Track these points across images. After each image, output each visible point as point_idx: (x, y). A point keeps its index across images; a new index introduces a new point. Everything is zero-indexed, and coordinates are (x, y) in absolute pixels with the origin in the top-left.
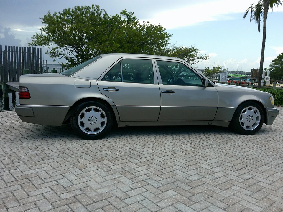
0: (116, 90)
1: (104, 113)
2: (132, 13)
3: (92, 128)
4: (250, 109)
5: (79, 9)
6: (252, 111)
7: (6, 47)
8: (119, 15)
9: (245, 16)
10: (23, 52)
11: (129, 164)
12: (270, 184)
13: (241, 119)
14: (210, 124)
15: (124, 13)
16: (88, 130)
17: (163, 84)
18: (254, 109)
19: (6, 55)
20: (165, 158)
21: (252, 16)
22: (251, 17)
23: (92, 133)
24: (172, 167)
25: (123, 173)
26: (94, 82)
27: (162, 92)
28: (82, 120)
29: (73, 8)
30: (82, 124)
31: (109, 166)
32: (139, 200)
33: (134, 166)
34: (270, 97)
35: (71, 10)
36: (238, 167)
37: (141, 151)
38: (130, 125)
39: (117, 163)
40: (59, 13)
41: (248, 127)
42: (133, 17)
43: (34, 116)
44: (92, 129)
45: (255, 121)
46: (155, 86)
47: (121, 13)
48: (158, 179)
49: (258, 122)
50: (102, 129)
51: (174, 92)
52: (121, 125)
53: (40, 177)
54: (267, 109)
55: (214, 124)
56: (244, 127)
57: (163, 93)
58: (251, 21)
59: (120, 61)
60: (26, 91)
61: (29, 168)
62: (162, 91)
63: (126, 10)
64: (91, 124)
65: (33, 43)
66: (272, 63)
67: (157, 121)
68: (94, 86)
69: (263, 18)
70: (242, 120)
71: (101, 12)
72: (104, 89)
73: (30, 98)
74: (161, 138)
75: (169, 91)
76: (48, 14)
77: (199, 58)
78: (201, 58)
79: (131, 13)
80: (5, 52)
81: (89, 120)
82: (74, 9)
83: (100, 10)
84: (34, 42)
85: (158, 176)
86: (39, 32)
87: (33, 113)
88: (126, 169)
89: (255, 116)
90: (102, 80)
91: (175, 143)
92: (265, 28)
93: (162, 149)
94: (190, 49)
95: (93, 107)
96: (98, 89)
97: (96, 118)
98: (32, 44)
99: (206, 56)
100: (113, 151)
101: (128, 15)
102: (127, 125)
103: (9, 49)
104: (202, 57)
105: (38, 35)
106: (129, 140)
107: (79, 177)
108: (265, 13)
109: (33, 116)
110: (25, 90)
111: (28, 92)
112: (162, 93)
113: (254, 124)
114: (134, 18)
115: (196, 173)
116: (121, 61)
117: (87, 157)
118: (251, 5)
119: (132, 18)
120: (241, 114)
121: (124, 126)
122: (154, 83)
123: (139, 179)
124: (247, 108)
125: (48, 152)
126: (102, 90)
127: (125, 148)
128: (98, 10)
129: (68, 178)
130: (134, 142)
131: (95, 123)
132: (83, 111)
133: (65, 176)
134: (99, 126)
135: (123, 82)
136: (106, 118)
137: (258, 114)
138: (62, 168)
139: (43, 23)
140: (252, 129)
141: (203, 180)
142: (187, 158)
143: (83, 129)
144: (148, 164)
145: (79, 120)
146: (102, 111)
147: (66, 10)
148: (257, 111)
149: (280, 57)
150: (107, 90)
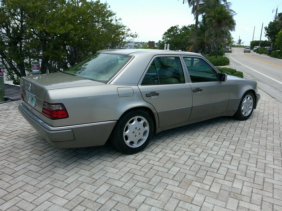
0: (157, 95)
1: (147, 122)
14: (222, 115)
16: (132, 143)
17: (192, 82)
18: (250, 96)
23: (136, 146)
25: (233, 196)
26: (136, 88)
30: (127, 138)
33: (227, 183)
34: (257, 85)
39: (206, 182)
44: (136, 142)
46: (187, 85)
49: (252, 108)
50: (145, 139)
51: (201, 90)
52: (158, 131)
56: (244, 114)
58: (183, 3)
59: (153, 61)
62: (193, 90)
64: (135, 136)
66: (163, 36)
67: (188, 121)
68: (137, 93)
70: (243, 108)
72: (147, 95)
73: (68, 117)
75: (198, 90)
81: (133, 132)
85: (262, 190)
88: (227, 189)
89: (250, 103)
90: (142, 84)
93: (214, 153)
95: (136, 118)
96: (141, 96)
97: (139, 129)
102: (163, 130)
110: (60, 107)
111: (65, 110)
112: (193, 92)
120: (243, 102)
124: (246, 97)
126: (145, 96)
131: (139, 134)
132: (128, 123)
134: (142, 137)
135: (160, 84)
137: (252, 101)
140: (247, 115)
142: (249, 159)
143: (127, 143)
144: (234, 177)
145: (124, 134)
146: (144, 120)
148: (251, 99)
149: (169, 31)
150: (150, 96)
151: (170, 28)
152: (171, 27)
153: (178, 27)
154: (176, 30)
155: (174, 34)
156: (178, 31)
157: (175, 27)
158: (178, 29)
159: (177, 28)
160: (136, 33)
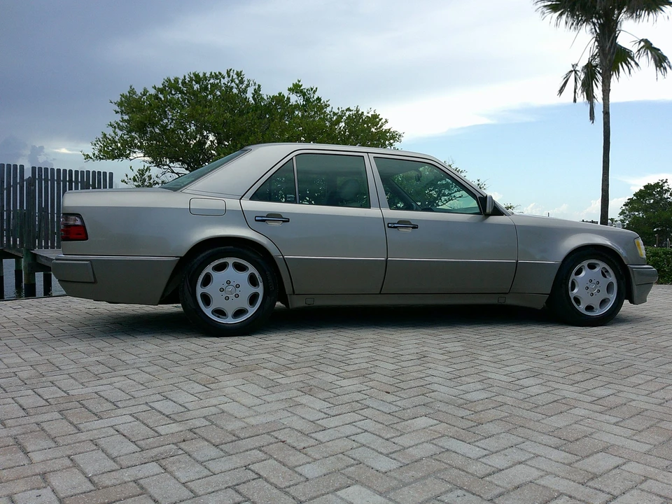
0: (284, 221)
1: (257, 274)
2: (315, 89)
3: (230, 308)
4: (592, 267)
5: (197, 78)
6: (596, 270)
7: (34, 169)
8: (286, 93)
9: (561, 91)
10: (71, 181)
11: (319, 375)
12: (660, 404)
13: (573, 290)
14: (502, 301)
15: (296, 89)
16: (219, 312)
17: (391, 208)
18: (601, 265)
19: (33, 188)
20: (403, 364)
21: (577, 91)
22: (575, 92)
23: (230, 321)
24: (421, 378)
25: (307, 389)
26: (233, 204)
27: (390, 225)
28: (207, 290)
29: (185, 77)
30: (207, 299)
31: (271, 378)
32: (349, 434)
33: (330, 378)
34: (636, 241)
35: (180, 81)
36: (578, 377)
37: (344, 353)
38: (317, 303)
39: (289, 373)
40: (155, 87)
41: (589, 308)
42: (315, 98)
43: (95, 282)
44: (230, 312)
45: (604, 294)
46: (373, 212)
47: (290, 90)
48: (389, 398)
49: (613, 297)
50: (252, 311)
51: (415, 227)
52: (297, 302)
53: (106, 399)
54: (631, 266)
55: (510, 301)
56: (581, 308)
57: (391, 227)
58: (575, 101)
59: (292, 158)
60: (78, 223)
61: (82, 384)
62: (388, 223)
63: (300, 84)
64: (227, 298)
65: (94, 154)
66: (624, 208)
67: (380, 293)
68: (234, 212)
69: (602, 93)
70: (575, 291)
71: (248, 86)
72: (257, 218)
73: (86, 238)
74: (389, 333)
75: (404, 223)
76: (129, 93)
79: (312, 89)
80: (31, 182)
81: (222, 290)
82: (187, 79)
83: (246, 83)
84: (97, 153)
85: (389, 393)
86: (109, 132)
87: (94, 273)
88: (312, 382)
89: (604, 282)
90: (252, 199)
91: (424, 340)
92: (606, 114)
93: (394, 350)
95: (231, 261)
96: (242, 217)
97: (238, 286)
98: (91, 155)
99: (479, 183)
100: (279, 354)
101: (304, 95)
102: (310, 303)
103: (40, 175)
105: (107, 138)
106: (316, 336)
107: (201, 397)
108: (606, 81)
109: (93, 281)
110: (76, 220)
111: (83, 227)
112: (389, 227)
113: (603, 302)
114: (319, 99)
115: (480, 387)
116: (294, 158)
117: (217, 364)
118: (573, 66)
119: (314, 101)
120: (573, 276)
121: (304, 304)
122: (369, 207)
123: (346, 398)
124: (585, 263)
125: (125, 357)
126: (251, 220)
127: (306, 350)
128: (241, 82)
129: (173, 399)
130: (328, 339)
131: (237, 296)
132: (209, 269)
133: (167, 396)
134: (246, 305)
135: (300, 203)
136: (261, 284)
137: (612, 278)
138: (160, 383)
139: (117, 112)
140: (598, 312)
141: (500, 399)
142: (455, 364)
143: (208, 311)
144: (363, 375)
145: (200, 290)
146: (252, 269)
147: (170, 80)
148: (607, 271)
149: (641, 195)
150: (264, 221)
151: (643, 188)
152: (645, 187)
153: (666, 184)
154: (661, 193)
155: (656, 202)
156: (666, 196)
157: (657, 185)
158: (667, 191)
159: (662, 187)
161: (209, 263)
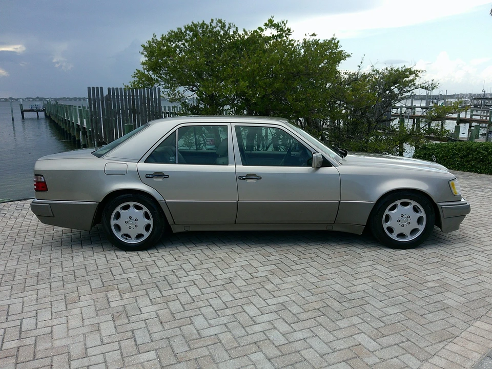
0: (165, 177)
1: (149, 212)
2: (285, 22)
3: (133, 234)
4: (405, 204)
6: (408, 207)
7: (109, 89)
11: (142, 299)
13: (386, 222)
14: (329, 228)
15: (270, 23)
16: (127, 236)
17: (243, 165)
18: (413, 203)
19: (109, 102)
23: (133, 241)
24: (200, 308)
25: (118, 315)
26: (132, 166)
28: (118, 222)
30: (118, 228)
31: (111, 300)
33: (145, 303)
34: (451, 182)
37: (183, 275)
38: (193, 229)
39: (127, 295)
42: (286, 29)
43: (54, 216)
44: (133, 236)
45: (414, 226)
46: (230, 168)
47: (266, 25)
48: (157, 329)
49: (422, 227)
50: (146, 235)
51: (259, 178)
52: (176, 229)
53: (8, 312)
54: (440, 204)
55: (337, 228)
56: (394, 235)
57: (241, 179)
59: (175, 131)
60: (43, 180)
61: (11, 295)
62: (239, 177)
63: (273, 19)
64: (130, 228)
67: (235, 223)
68: (132, 172)
70: (389, 223)
72: (147, 176)
73: (47, 190)
77: (419, 86)
78: (422, 87)
79: (283, 22)
80: (108, 98)
81: (127, 222)
85: (161, 323)
86: (141, 68)
87: (52, 211)
88: (129, 307)
89: (415, 216)
90: (146, 162)
91: (252, 261)
93: (219, 273)
94: (406, 70)
95: (132, 204)
96: (137, 175)
97: (136, 220)
99: (434, 82)
100: (142, 273)
101: (277, 27)
102: (187, 229)
104: (424, 85)
107: (53, 317)
109: (52, 216)
110: (41, 179)
111: (44, 183)
112: (239, 179)
113: (413, 231)
114: (289, 30)
115: (226, 322)
116: (177, 130)
117: (96, 282)
120: (387, 212)
121: (183, 230)
122: (227, 164)
123: (130, 327)
124: (398, 202)
125: (55, 270)
126: (143, 177)
127: (164, 269)
128: (223, 26)
131: (136, 226)
132: (118, 209)
133: (39, 313)
134: (143, 231)
135: (178, 164)
136: (151, 218)
137: (422, 213)
138: (47, 300)
140: (409, 239)
143: (118, 235)
144: (169, 301)
145: (113, 222)
146: (145, 209)
148: (418, 208)
150: (152, 177)
160: (432, 82)
161: (118, 206)
